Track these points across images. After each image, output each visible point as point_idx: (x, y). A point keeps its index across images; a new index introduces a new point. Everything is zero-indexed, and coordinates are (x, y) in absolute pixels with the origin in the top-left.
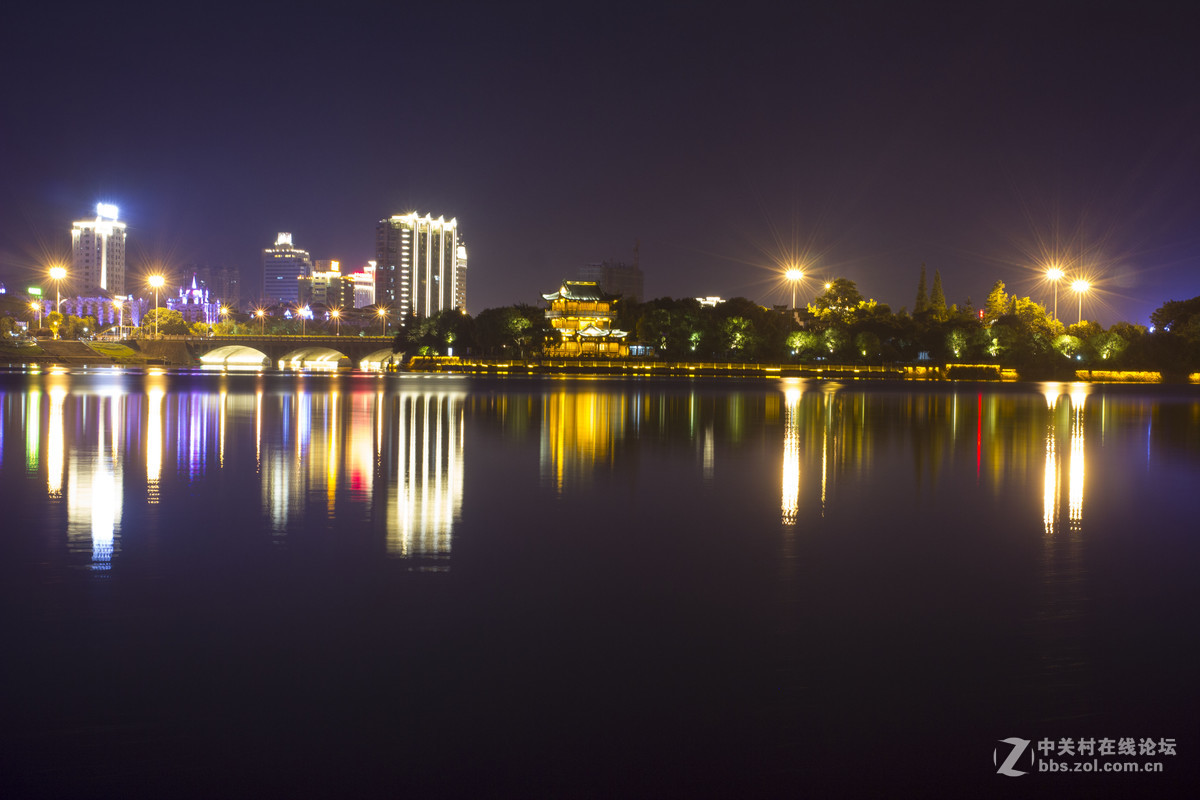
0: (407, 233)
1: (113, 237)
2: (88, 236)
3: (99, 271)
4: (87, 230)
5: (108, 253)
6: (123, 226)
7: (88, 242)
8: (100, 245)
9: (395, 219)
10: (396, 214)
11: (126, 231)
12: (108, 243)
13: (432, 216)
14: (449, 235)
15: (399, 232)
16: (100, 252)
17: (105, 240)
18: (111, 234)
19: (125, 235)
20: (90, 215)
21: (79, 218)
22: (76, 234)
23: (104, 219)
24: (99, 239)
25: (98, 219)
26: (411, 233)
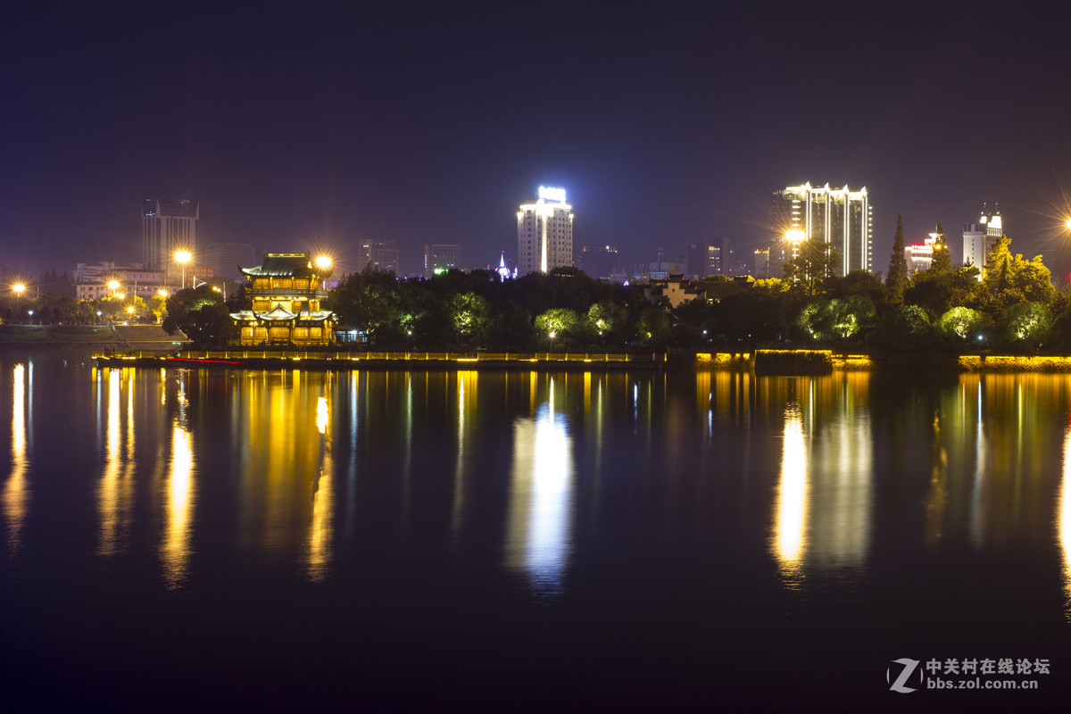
0: (798, 204)
1: (555, 218)
2: (530, 217)
3: (540, 251)
4: (529, 212)
5: (548, 233)
6: (568, 207)
7: (530, 224)
8: (540, 226)
9: (789, 190)
10: (790, 186)
11: (572, 212)
12: (549, 224)
13: (830, 186)
14: (857, 204)
15: (789, 203)
16: (540, 233)
17: (545, 221)
18: (552, 215)
19: (571, 216)
20: (533, 198)
21: (524, 201)
22: (520, 216)
23: (547, 201)
24: (540, 221)
25: (540, 202)
26: (803, 204)
